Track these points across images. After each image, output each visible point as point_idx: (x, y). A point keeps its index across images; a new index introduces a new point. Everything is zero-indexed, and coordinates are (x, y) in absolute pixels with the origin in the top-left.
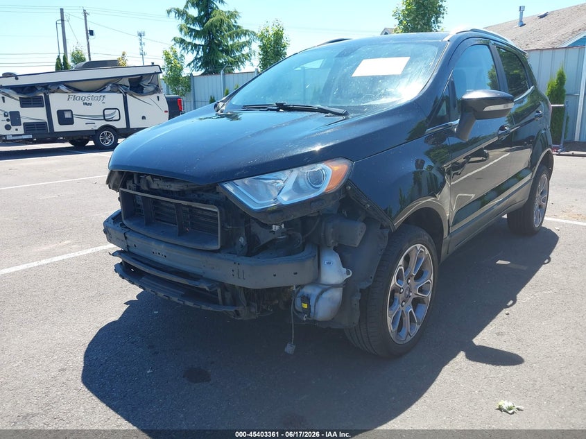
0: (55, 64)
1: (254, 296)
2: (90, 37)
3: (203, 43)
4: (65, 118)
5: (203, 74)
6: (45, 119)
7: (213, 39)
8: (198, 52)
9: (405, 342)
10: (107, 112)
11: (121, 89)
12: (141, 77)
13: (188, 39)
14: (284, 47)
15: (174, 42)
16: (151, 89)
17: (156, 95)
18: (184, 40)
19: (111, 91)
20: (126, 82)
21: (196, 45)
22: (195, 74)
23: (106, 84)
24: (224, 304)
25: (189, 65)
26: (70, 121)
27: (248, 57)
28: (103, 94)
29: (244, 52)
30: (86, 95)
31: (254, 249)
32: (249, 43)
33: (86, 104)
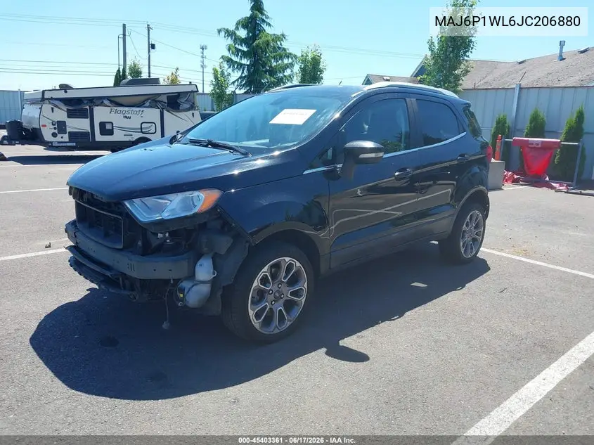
0: (115, 74)
1: (146, 285)
2: (152, 50)
3: (248, 63)
4: (105, 129)
5: (245, 93)
6: (88, 129)
7: (258, 59)
8: (243, 71)
9: (272, 333)
10: (144, 126)
11: (159, 105)
12: (179, 95)
13: (235, 59)
14: (321, 71)
15: (222, 60)
16: (187, 106)
17: (191, 112)
18: (231, 59)
19: (150, 107)
20: (164, 99)
21: (241, 65)
22: (238, 92)
23: (146, 100)
24: (125, 288)
25: (234, 82)
26: (111, 132)
27: (290, 78)
28: (142, 109)
29: (286, 74)
30: (127, 109)
31: (149, 250)
32: (292, 65)
33: (126, 117)
